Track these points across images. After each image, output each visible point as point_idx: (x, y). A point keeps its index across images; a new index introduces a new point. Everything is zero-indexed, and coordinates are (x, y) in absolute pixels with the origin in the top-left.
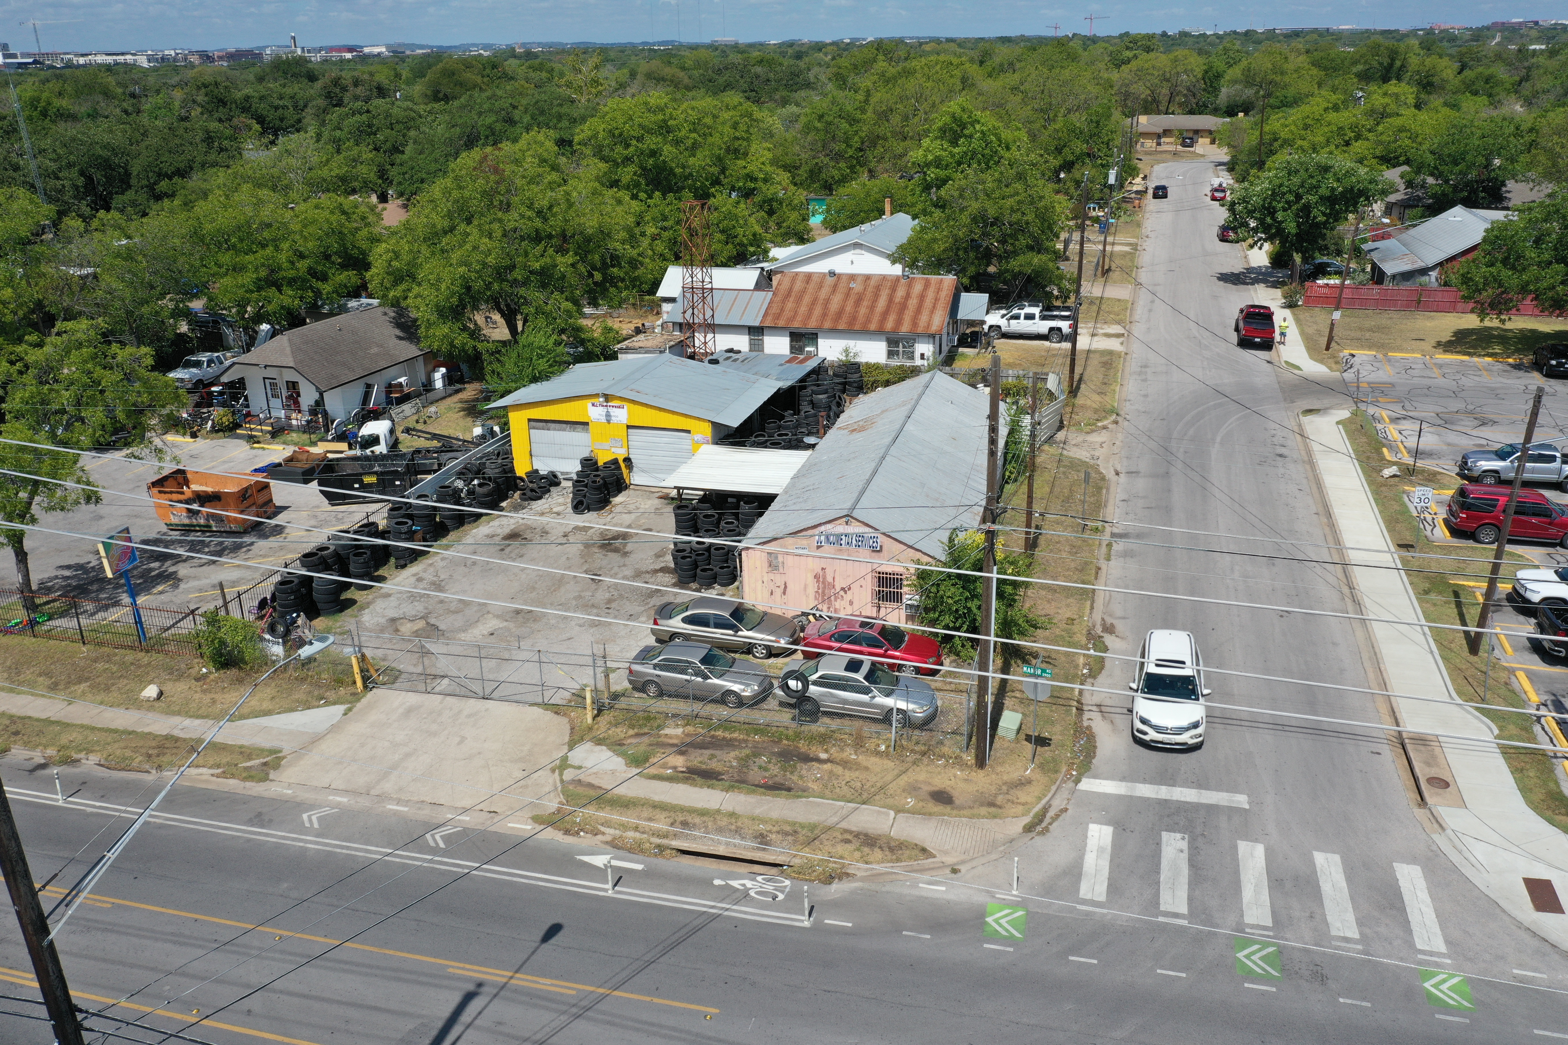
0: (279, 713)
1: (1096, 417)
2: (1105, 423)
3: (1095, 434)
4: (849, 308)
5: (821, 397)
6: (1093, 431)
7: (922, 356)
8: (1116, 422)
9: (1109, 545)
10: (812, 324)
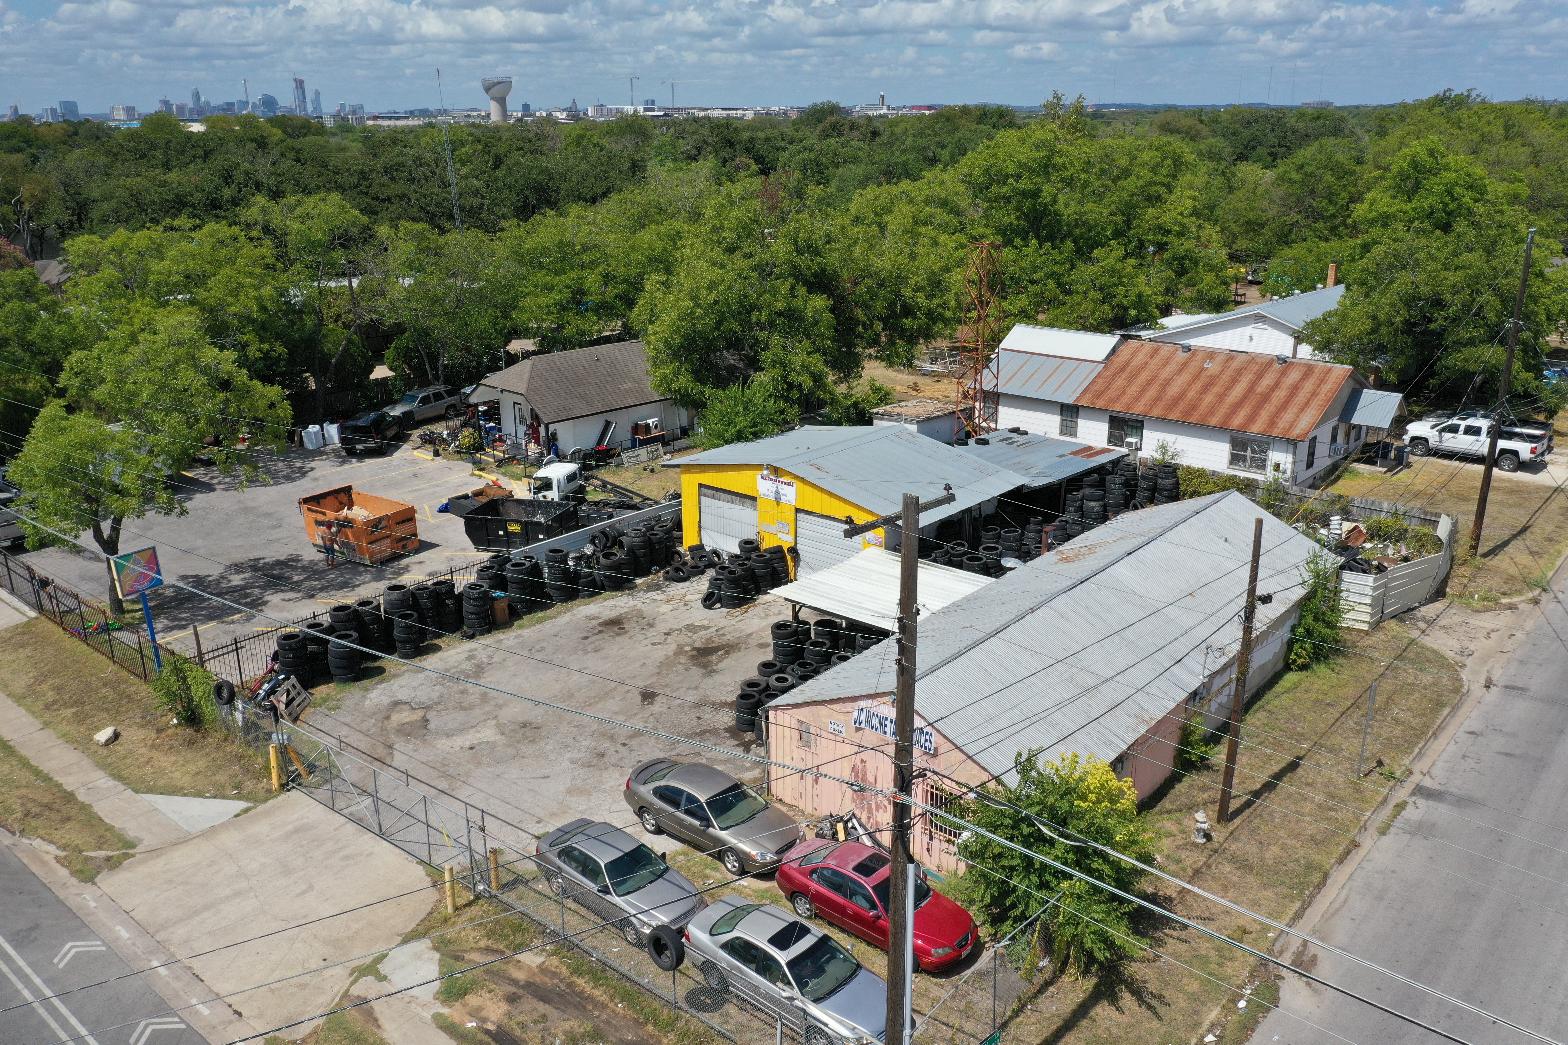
0: (185, 795)
1: (1505, 588)
2: (1515, 599)
3: (1488, 616)
4: (1191, 394)
5: (1092, 503)
6: (1486, 610)
7: (1277, 466)
8: (1536, 602)
9: (1401, 806)
10: (1138, 409)
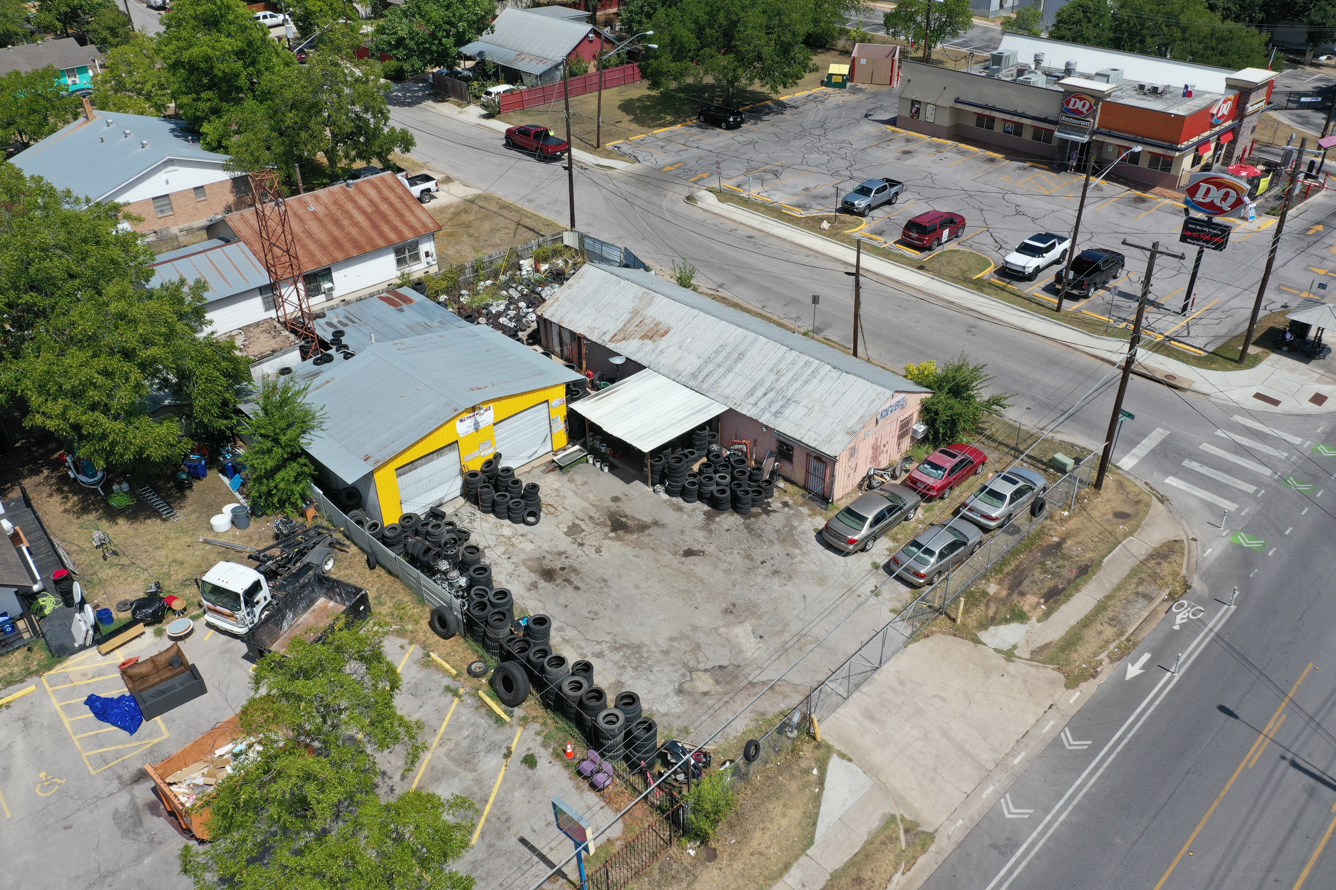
4: (337, 233)
7: (427, 254)
10: (322, 264)
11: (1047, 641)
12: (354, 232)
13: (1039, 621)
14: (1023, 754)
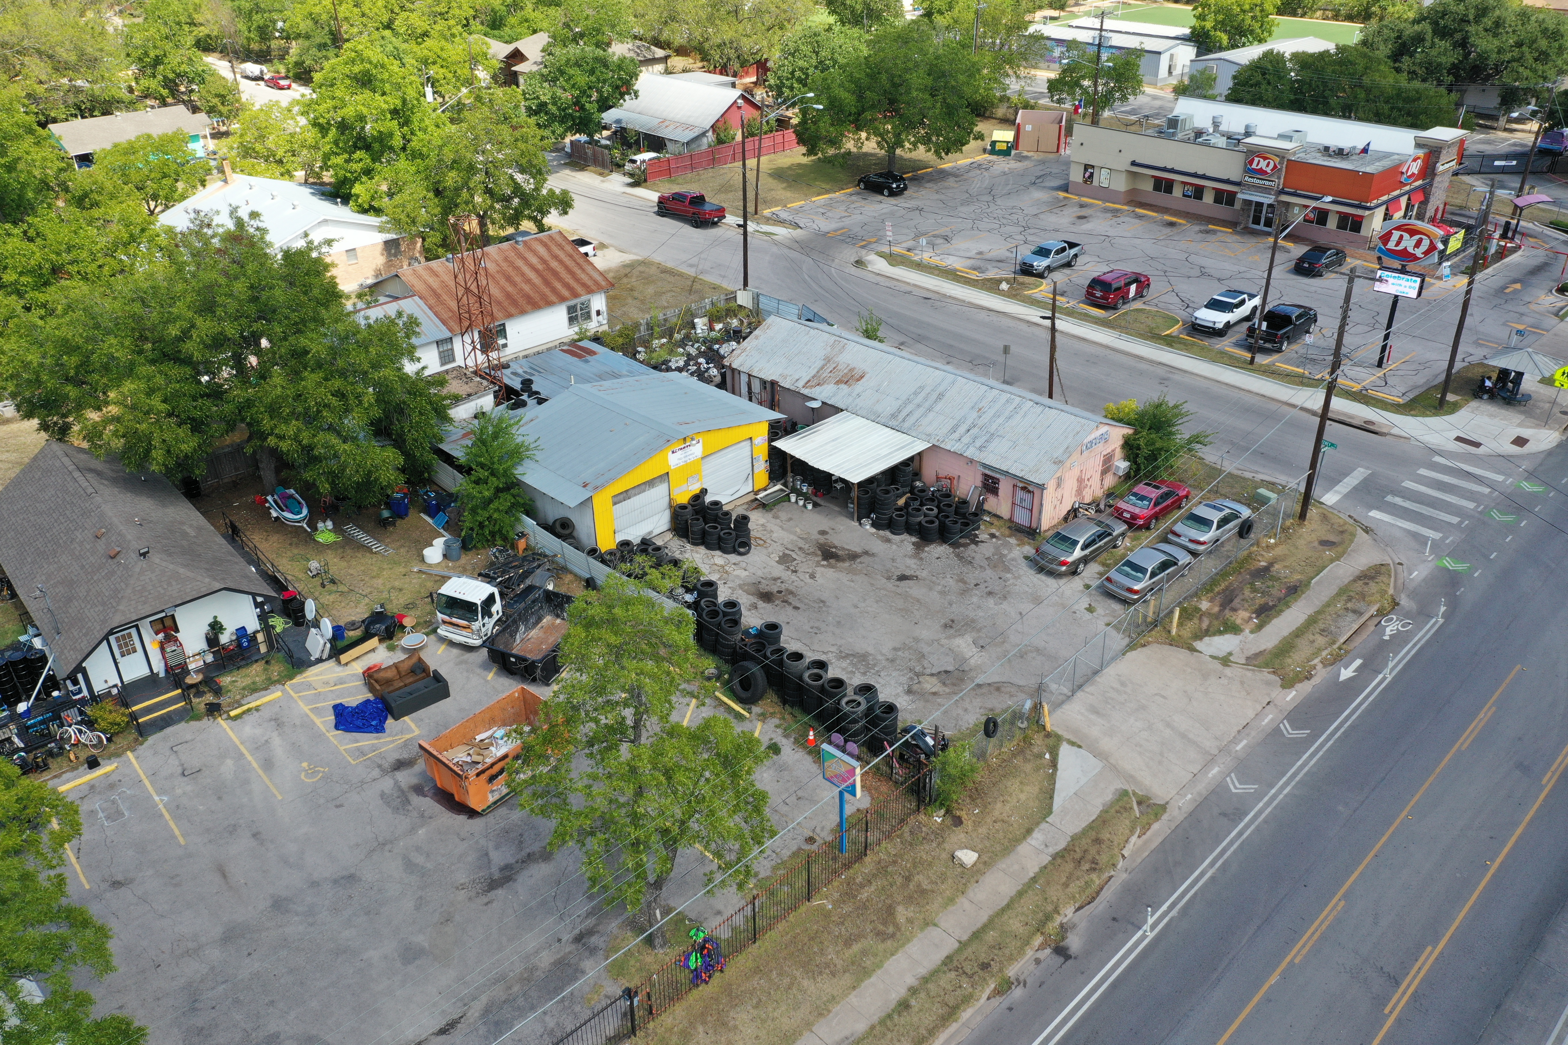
0: (1051, 784)
7: (598, 313)
10: (500, 315)
11: (1262, 649)
12: (526, 288)
13: (1252, 632)
14: (1245, 742)
